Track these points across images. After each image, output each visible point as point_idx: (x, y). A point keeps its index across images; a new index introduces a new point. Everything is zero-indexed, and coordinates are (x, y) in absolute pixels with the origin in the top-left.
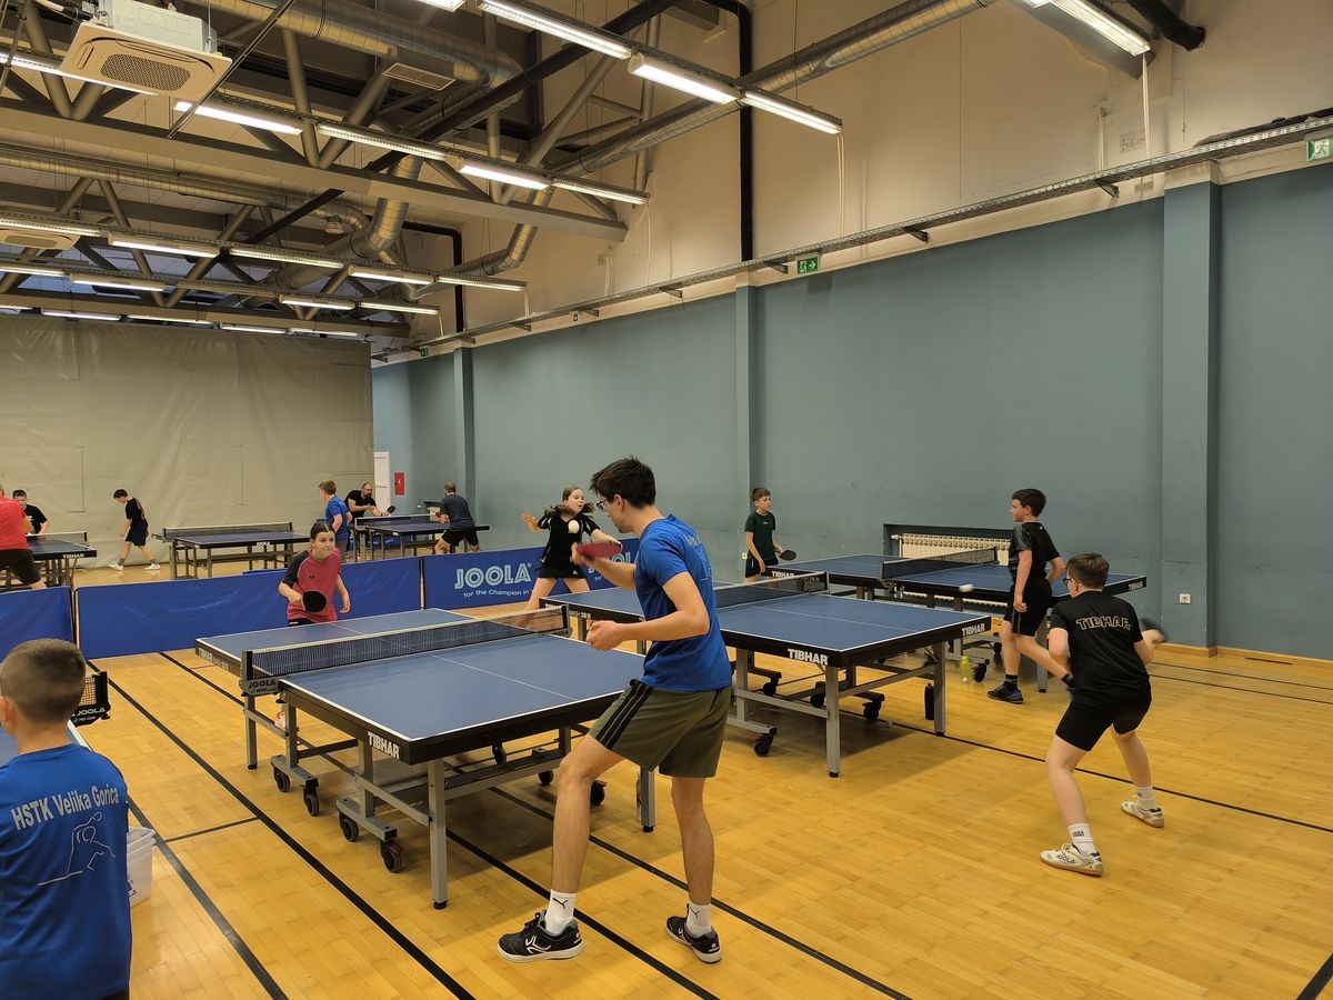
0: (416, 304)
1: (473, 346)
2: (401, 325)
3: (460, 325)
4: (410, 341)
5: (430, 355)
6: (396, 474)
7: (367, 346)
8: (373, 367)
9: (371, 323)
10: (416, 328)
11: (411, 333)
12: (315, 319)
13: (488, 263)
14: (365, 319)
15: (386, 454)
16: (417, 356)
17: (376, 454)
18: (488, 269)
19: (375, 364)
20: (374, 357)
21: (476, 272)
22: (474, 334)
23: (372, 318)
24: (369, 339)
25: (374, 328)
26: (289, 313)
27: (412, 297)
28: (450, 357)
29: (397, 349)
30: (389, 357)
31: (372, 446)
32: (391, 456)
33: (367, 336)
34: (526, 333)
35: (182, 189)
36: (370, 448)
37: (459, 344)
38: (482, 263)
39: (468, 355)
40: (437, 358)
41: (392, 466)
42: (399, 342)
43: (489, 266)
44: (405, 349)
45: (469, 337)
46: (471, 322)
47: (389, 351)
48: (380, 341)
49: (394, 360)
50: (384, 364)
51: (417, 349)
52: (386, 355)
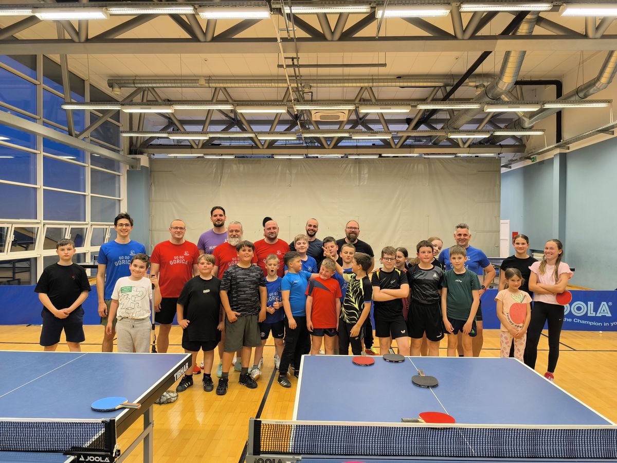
0: (530, 129)
1: (567, 151)
2: (520, 146)
3: (559, 137)
4: (525, 154)
5: (538, 161)
6: (513, 233)
7: (499, 160)
8: (502, 172)
9: (501, 146)
10: (530, 145)
11: (526, 149)
12: (469, 147)
13: (582, 90)
14: (498, 144)
15: (508, 221)
16: (529, 162)
17: (501, 221)
18: (581, 95)
19: (503, 170)
20: (503, 166)
21: (573, 99)
22: (569, 143)
23: (502, 143)
24: (500, 155)
25: (503, 149)
26: (454, 144)
27: (527, 125)
28: (551, 161)
29: (517, 160)
30: (512, 165)
31: (499, 216)
32: (510, 222)
33: (499, 154)
34: (609, 137)
35: (402, 84)
36: (498, 217)
37: (558, 151)
38: (577, 92)
39: (563, 158)
40: (542, 163)
41: (511, 228)
42: (519, 155)
43: (583, 93)
44: (521, 159)
45: (566, 145)
46: (566, 136)
47: (512, 161)
48: (507, 156)
49: (515, 166)
50: (510, 170)
51: (529, 158)
52: (511, 164)
